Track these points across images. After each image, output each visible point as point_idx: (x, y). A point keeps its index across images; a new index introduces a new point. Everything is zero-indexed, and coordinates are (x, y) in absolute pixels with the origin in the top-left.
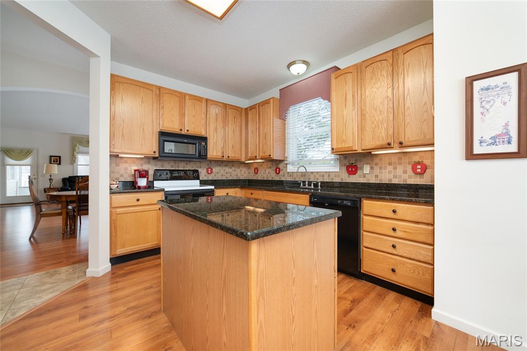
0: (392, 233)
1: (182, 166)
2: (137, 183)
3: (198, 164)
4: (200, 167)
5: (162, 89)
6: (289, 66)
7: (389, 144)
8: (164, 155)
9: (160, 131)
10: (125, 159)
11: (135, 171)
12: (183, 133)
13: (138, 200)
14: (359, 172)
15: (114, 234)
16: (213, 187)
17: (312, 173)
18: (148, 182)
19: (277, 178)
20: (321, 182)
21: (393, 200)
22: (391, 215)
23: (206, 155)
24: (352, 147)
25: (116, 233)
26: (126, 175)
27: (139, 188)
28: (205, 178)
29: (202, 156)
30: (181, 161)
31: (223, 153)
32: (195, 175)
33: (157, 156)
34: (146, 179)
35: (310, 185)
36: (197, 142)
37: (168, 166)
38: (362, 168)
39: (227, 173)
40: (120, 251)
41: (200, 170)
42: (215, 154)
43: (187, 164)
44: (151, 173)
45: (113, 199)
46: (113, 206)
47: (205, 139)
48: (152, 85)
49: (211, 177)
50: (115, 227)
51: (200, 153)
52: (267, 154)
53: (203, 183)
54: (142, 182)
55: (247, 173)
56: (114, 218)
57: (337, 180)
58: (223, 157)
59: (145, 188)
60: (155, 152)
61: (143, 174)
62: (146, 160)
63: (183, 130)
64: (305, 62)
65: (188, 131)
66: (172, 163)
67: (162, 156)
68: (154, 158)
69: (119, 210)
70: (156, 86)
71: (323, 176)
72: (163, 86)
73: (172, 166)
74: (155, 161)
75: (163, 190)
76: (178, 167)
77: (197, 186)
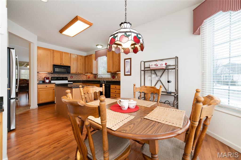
0: (115, 92)
1: (61, 76)
2: (45, 81)
3: (67, 75)
4: (68, 76)
5: (54, 51)
6: (97, 45)
7: (118, 71)
8: (55, 72)
9: (53, 65)
10: (40, 73)
11: (45, 77)
12: (62, 65)
13: (46, 86)
14: (115, 78)
15: (38, 97)
16: (72, 83)
17: (104, 78)
18: (49, 81)
19: (95, 80)
20: (106, 81)
21: (115, 85)
22: (115, 88)
23: (70, 72)
24: (111, 71)
25: (39, 96)
26: (41, 79)
27: (46, 83)
28: (70, 80)
29: (69, 72)
30: (61, 74)
31: (76, 71)
32: (66, 79)
33: (52, 72)
34: (48, 80)
35: (103, 82)
36: (67, 68)
37: (56, 76)
38: (116, 77)
39: (78, 78)
40: (41, 102)
41: (68, 77)
42: (73, 72)
43: (63, 75)
44: (50, 78)
45: (38, 86)
46: (38, 88)
47: (70, 67)
48: (51, 49)
49: (72, 80)
50: (39, 94)
51: (68, 71)
52: (91, 72)
53: (69, 81)
54: (47, 81)
55: (86, 78)
56: (38, 92)
57: (110, 80)
58: (76, 73)
59: (48, 83)
60: (52, 71)
61: (48, 78)
62: (48, 74)
63: (62, 64)
64: (101, 45)
65: (63, 64)
66: (58, 75)
67: (54, 72)
68: (51, 73)
69: (40, 89)
70: (52, 50)
71: (107, 79)
72: (54, 50)
73: (58, 76)
74: (51, 74)
75: (55, 83)
76: (60, 76)
77: (67, 82)
